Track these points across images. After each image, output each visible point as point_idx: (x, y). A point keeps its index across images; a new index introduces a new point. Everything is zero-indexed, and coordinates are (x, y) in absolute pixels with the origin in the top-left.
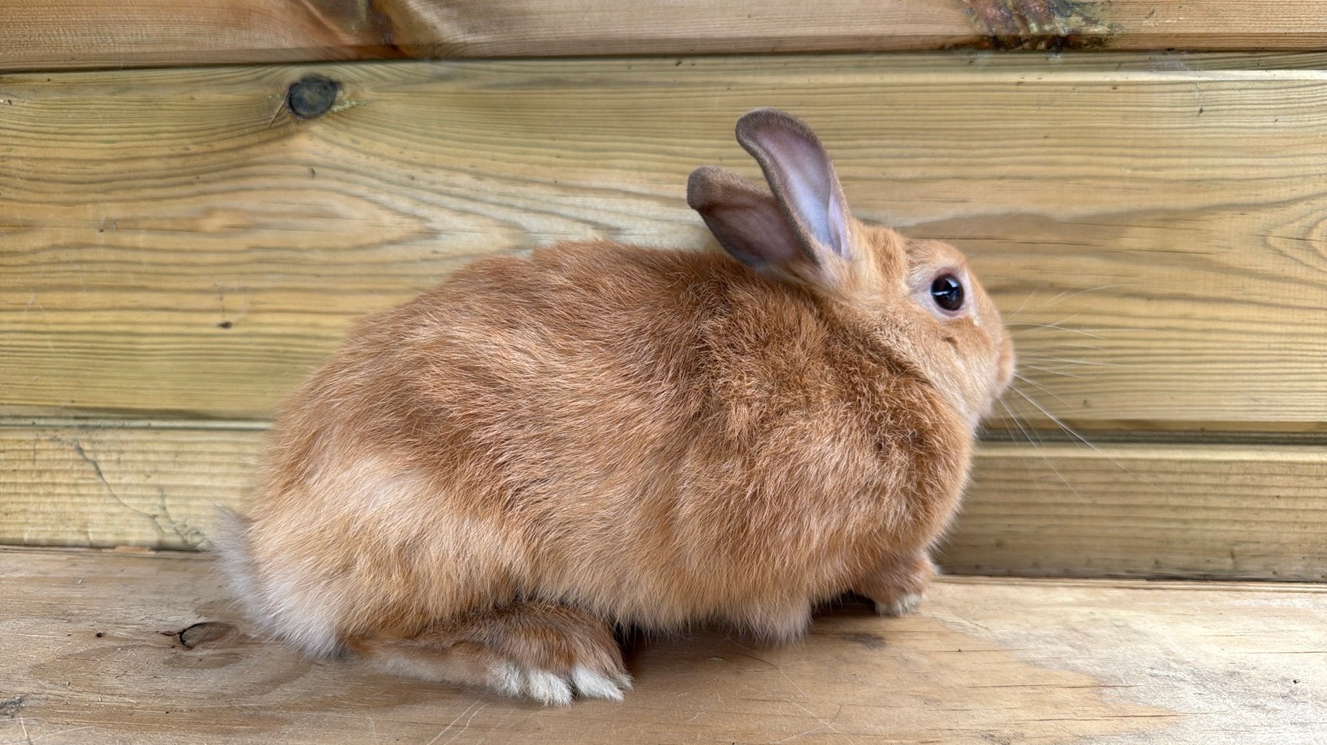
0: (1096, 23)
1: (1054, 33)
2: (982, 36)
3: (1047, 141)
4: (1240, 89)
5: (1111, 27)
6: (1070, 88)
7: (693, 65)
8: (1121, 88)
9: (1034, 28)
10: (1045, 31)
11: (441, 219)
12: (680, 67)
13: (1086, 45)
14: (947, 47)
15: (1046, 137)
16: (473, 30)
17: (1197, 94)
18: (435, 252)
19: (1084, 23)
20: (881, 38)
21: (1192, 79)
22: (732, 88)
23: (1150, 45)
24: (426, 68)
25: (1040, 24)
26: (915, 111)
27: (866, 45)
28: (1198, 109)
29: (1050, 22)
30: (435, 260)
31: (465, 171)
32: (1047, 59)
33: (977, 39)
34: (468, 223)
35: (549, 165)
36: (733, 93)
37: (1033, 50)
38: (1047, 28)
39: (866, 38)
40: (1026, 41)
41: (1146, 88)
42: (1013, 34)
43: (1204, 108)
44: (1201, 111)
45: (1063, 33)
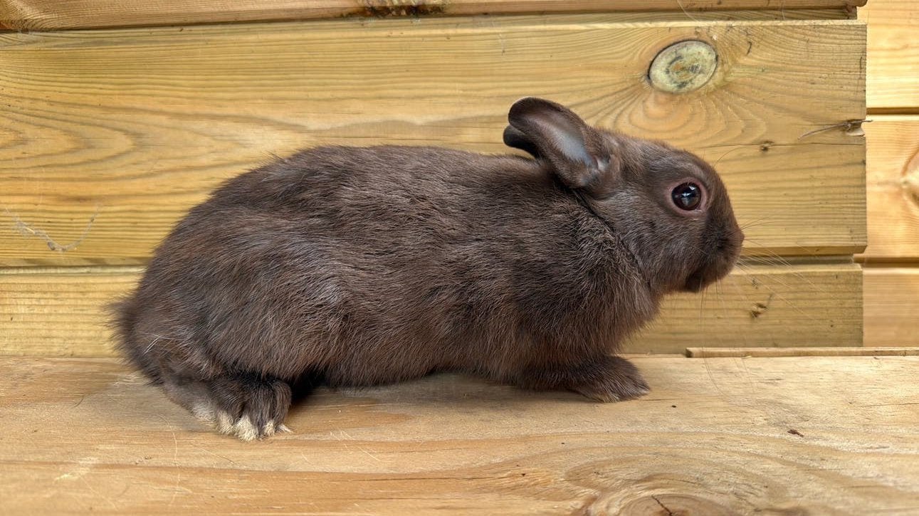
2: (364, 8)
3: (409, 74)
4: (527, 37)
6: (421, 39)
7: (191, 30)
8: (452, 38)
11: (29, 132)
12: (182, 32)
13: (431, 12)
14: (344, 15)
15: (407, 71)
16: (45, 11)
17: (500, 41)
18: (24, 153)
20: (300, 10)
21: (497, 31)
22: (209, 43)
23: (471, 11)
24: (20, 36)
26: (323, 56)
27: (293, 16)
28: (501, 50)
30: (25, 158)
31: (43, 100)
33: (361, 10)
34: (44, 133)
35: (95, 94)
36: (210, 46)
37: (399, 16)
39: (291, 10)
40: (393, 10)
41: (468, 38)
42: (383, 5)
43: (506, 50)
44: (504, 52)
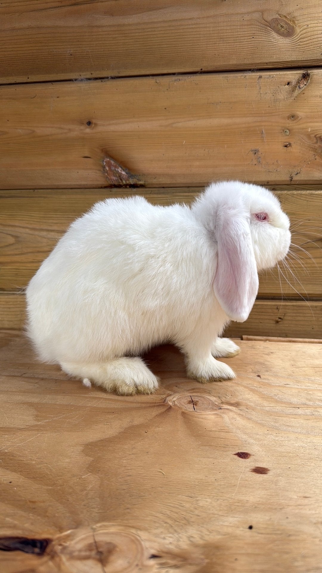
0: (140, 180)
1: (130, 183)
5: (145, 181)
7: (38, 192)
9: (124, 182)
10: (127, 183)
13: (140, 186)
14: (103, 187)
17: (169, 200)
19: (137, 181)
20: (84, 185)
23: (157, 186)
25: (126, 181)
29: (128, 180)
32: (132, 190)
33: (110, 185)
37: (126, 188)
38: (128, 182)
40: (123, 186)
42: (119, 184)
45: (132, 183)
